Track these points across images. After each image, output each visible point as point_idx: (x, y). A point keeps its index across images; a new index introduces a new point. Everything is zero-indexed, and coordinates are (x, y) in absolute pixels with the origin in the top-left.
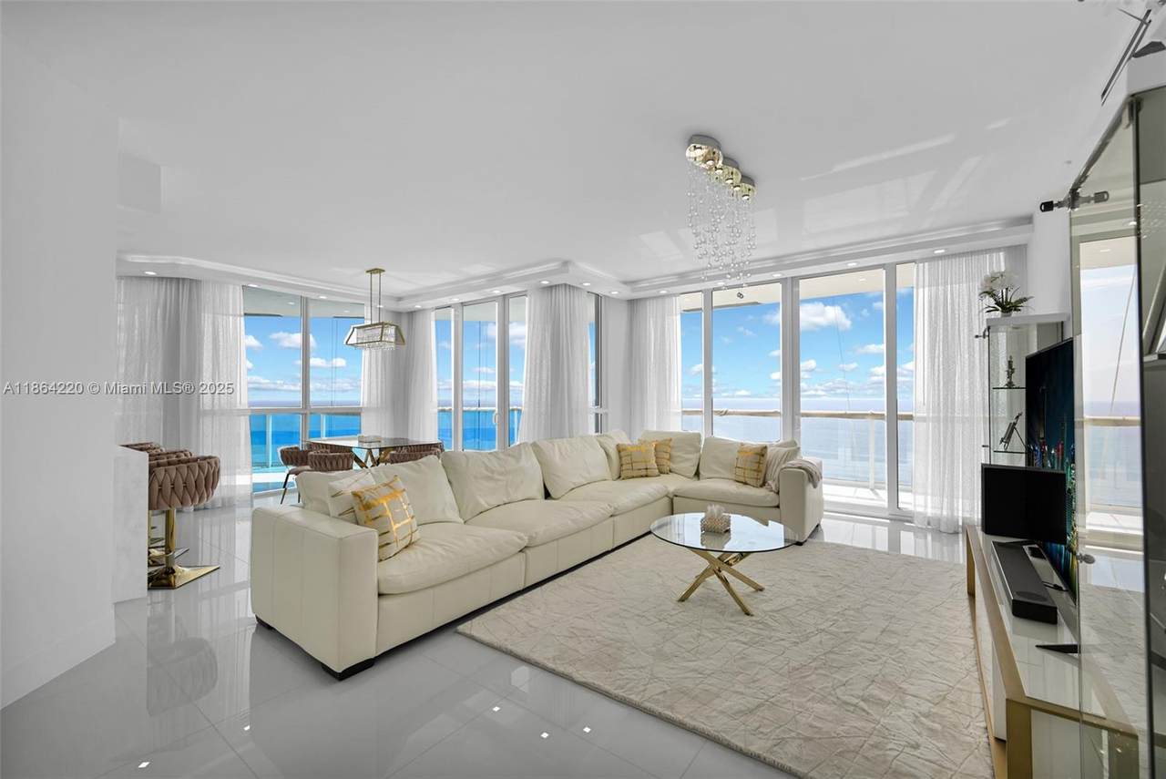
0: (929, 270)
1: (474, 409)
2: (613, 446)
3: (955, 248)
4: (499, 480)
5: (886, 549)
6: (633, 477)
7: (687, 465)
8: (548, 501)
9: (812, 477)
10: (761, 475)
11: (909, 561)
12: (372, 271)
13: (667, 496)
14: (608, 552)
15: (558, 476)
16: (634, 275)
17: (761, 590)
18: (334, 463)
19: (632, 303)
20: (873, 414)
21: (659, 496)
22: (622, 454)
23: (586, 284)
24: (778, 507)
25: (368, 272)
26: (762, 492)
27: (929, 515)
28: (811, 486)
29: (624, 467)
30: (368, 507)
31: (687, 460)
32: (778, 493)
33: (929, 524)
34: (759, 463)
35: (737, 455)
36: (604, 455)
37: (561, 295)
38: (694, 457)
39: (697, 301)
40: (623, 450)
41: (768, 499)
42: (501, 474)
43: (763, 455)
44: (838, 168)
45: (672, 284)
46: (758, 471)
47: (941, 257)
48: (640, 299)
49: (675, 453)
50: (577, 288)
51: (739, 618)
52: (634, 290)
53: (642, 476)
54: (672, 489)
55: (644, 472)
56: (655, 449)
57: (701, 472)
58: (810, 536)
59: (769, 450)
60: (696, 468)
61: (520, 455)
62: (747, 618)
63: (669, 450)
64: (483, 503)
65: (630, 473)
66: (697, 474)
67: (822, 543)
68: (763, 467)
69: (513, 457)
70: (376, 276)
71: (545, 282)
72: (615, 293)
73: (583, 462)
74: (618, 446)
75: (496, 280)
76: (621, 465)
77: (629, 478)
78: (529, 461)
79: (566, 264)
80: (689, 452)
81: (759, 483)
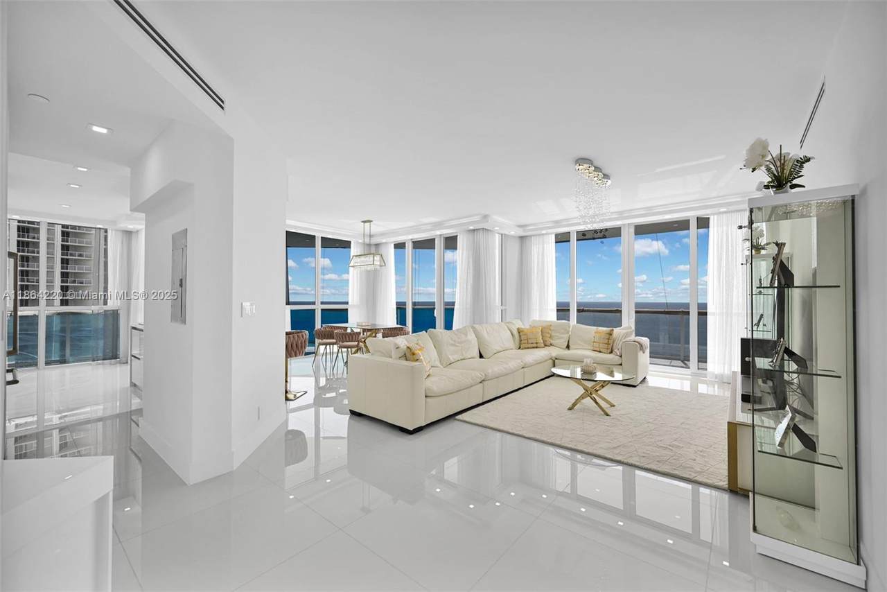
0: (718, 220)
2: (516, 330)
4: (457, 346)
5: (689, 390)
6: (528, 348)
7: (562, 340)
8: (481, 359)
9: (642, 346)
10: (610, 347)
11: (702, 395)
12: (364, 222)
13: (551, 359)
14: (520, 389)
16: (523, 222)
17: (614, 406)
19: (522, 238)
21: (546, 358)
22: (521, 334)
23: (496, 228)
24: (621, 365)
25: (362, 222)
26: (611, 356)
27: (716, 373)
28: (641, 352)
29: (522, 342)
30: (414, 354)
31: (562, 338)
32: (621, 356)
33: (716, 378)
34: (609, 339)
35: (594, 334)
36: (510, 334)
37: (481, 235)
38: (566, 336)
40: (522, 331)
41: (615, 360)
42: (459, 343)
45: (549, 228)
46: (608, 344)
47: (725, 212)
48: (527, 236)
49: (553, 334)
50: (490, 230)
51: (603, 417)
52: (524, 231)
53: (534, 348)
54: (554, 354)
55: (535, 345)
56: (542, 331)
57: (570, 345)
58: (640, 383)
59: (615, 331)
60: (567, 343)
61: (467, 332)
62: (607, 417)
63: (550, 332)
64: (451, 359)
65: (527, 346)
66: (568, 347)
67: (648, 387)
68: (611, 342)
69: (464, 334)
70: (367, 224)
71: (471, 228)
72: (512, 233)
73: (500, 337)
74: (518, 329)
75: (438, 225)
76: (521, 341)
77: (526, 348)
78: (471, 336)
79: (485, 217)
80: (563, 333)
81: (609, 351)
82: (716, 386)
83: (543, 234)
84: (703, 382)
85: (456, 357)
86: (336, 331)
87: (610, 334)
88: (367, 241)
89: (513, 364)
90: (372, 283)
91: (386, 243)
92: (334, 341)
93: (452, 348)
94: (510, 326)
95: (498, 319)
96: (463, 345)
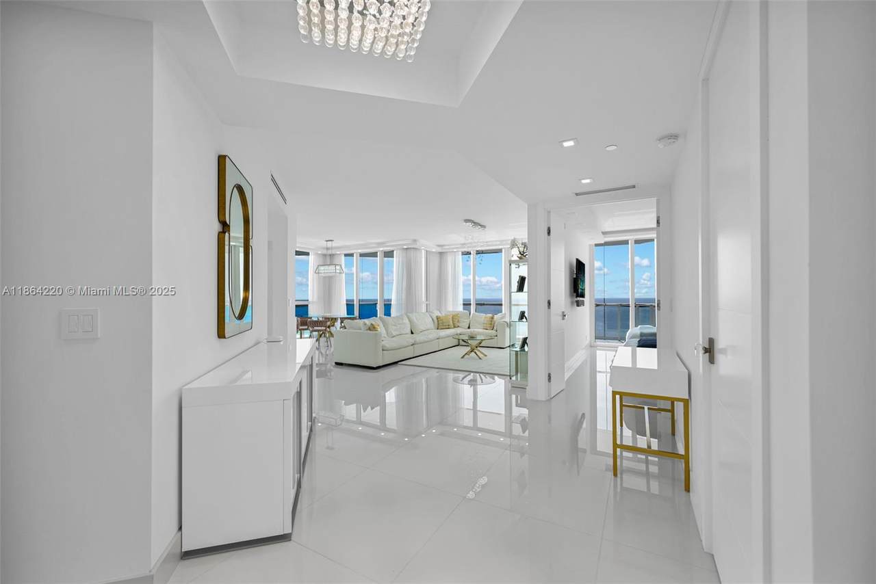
6: (443, 329)
7: (465, 323)
8: (413, 335)
9: (508, 325)
10: (492, 326)
12: (328, 241)
13: (457, 335)
14: (437, 351)
16: (441, 244)
17: (486, 356)
21: (453, 334)
22: (439, 319)
23: (423, 248)
24: (496, 336)
25: (326, 241)
26: (491, 331)
28: (507, 328)
29: (439, 325)
32: (497, 331)
34: (492, 321)
35: (484, 319)
36: (432, 320)
37: (412, 251)
38: (468, 321)
41: (493, 333)
42: (397, 324)
45: (457, 247)
46: (491, 324)
48: (444, 252)
49: (460, 319)
50: (418, 249)
52: (442, 249)
54: (459, 332)
55: (447, 327)
56: (452, 318)
57: (471, 326)
58: (508, 347)
61: (402, 318)
63: (458, 318)
65: (442, 327)
66: (469, 327)
68: (493, 323)
69: (400, 319)
71: (405, 247)
72: (434, 250)
73: (425, 322)
74: (437, 317)
75: (380, 244)
78: (406, 321)
79: (415, 241)
80: (466, 319)
83: (454, 251)
85: (398, 333)
87: (492, 318)
88: (325, 252)
89: (431, 337)
90: (328, 286)
91: (340, 254)
93: (393, 327)
94: (432, 314)
95: (424, 310)
96: (399, 325)
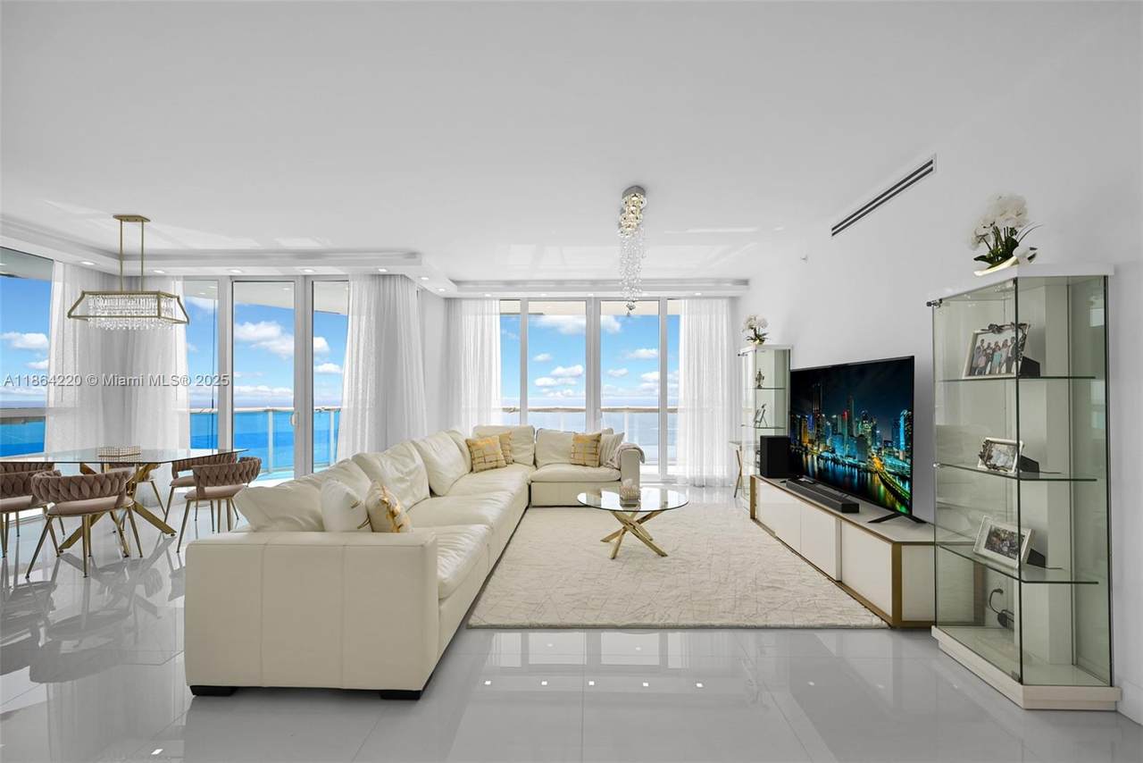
1: (207, 410)
2: (464, 442)
3: (707, 293)
6: (485, 470)
8: (434, 499)
10: (598, 457)
12: (122, 218)
13: (527, 483)
15: (440, 473)
18: (98, 487)
19: (449, 301)
20: (628, 409)
22: (471, 448)
23: (425, 279)
24: (619, 480)
26: (603, 471)
29: (477, 461)
31: (525, 450)
32: (619, 470)
33: (687, 482)
34: (596, 447)
35: (572, 442)
36: (459, 452)
37: (397, 286)
38: (531, 447)
39: (515, 307)
40: (473, 444)
41: (613, 475)
42: (407, 474)
43: (598, 441)
44: (690, 231)
46: (595, 454)
47: (695, 297)
50: (412, 281)
52: (460, 290)
53: (492, 468)
54: (529, 476)
55: (494, 464)
56: (501, 442)
57: (537, 459)
59: (603, 438)
60: (533, 457)
61: (411, 454)
62: (664, 558)
63: (511, 442)
65: (483, 466)
66: (536, 462)
71: (382, 270)
72: (439, 290)
73: (452, 458)
74: (466, 441)
76: (472, 459)
77: (481, 470)
78: (418, 461)
80: (526, 444)
81: (598, 463)
82: (687, 492)
83: (488, 299)
84: (674, 489)
86: (38, 476)
92: (28, 499)
93: (402, 486)
94: (454, 435)
96: (412, 477)
